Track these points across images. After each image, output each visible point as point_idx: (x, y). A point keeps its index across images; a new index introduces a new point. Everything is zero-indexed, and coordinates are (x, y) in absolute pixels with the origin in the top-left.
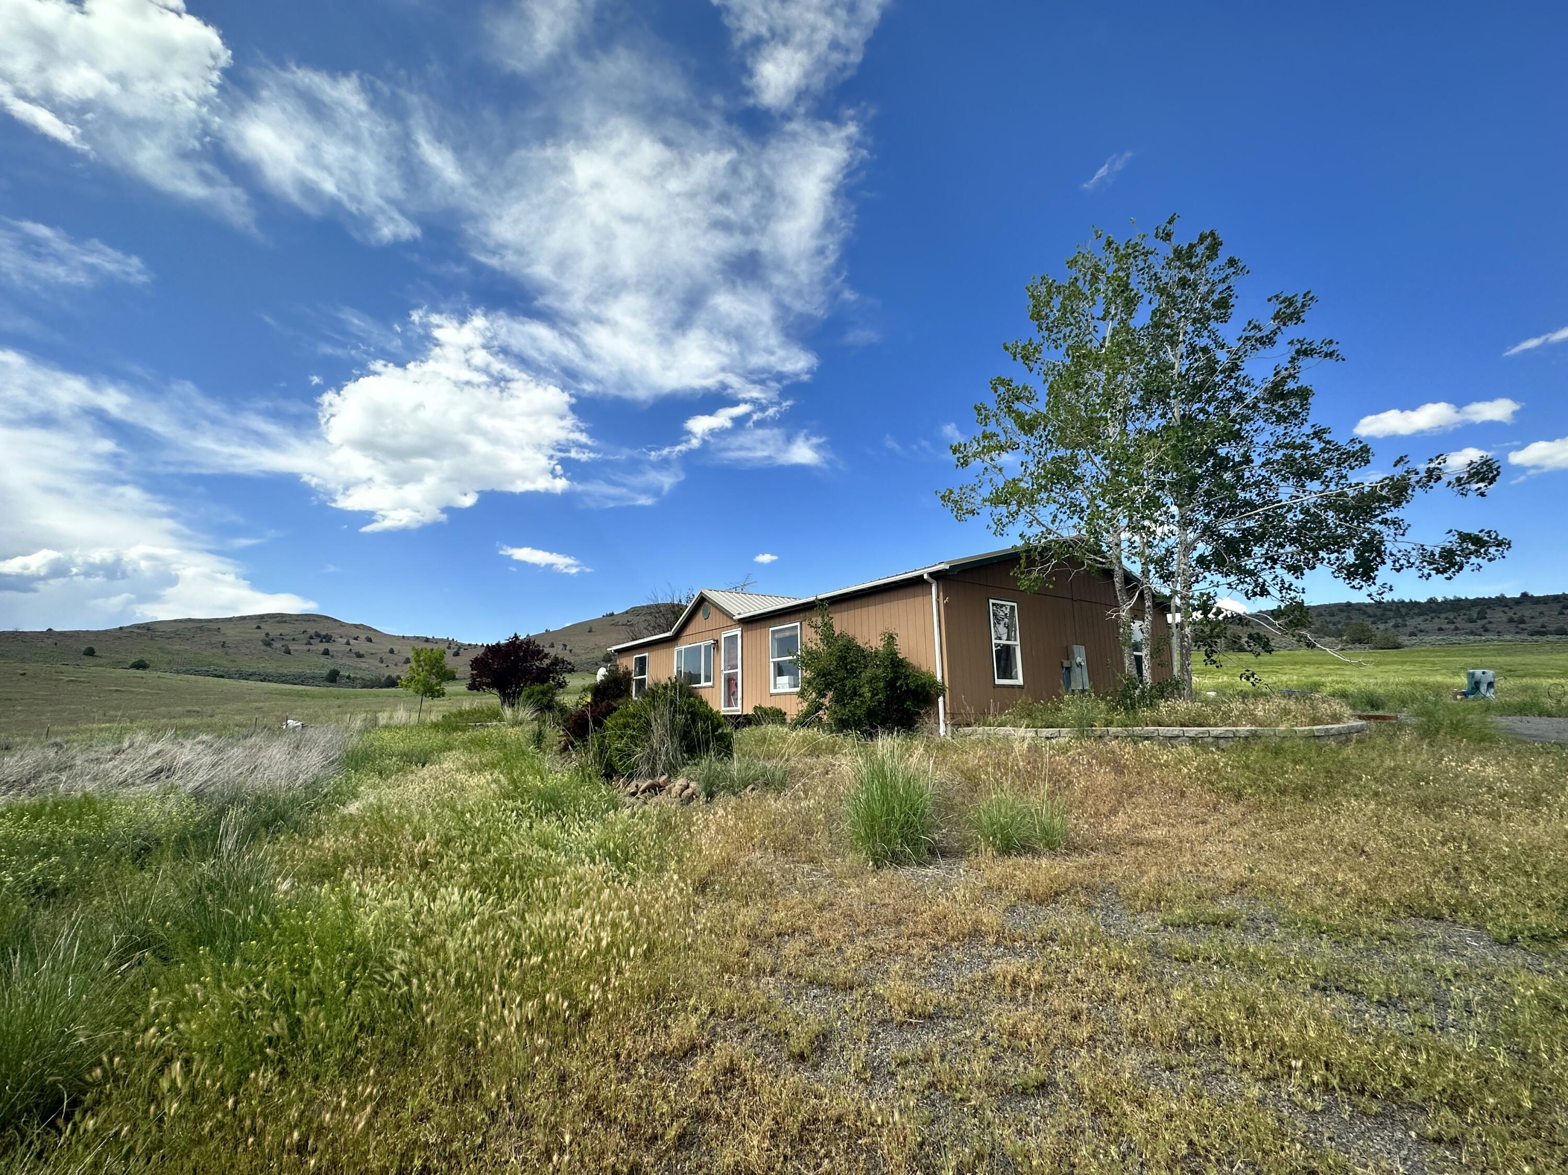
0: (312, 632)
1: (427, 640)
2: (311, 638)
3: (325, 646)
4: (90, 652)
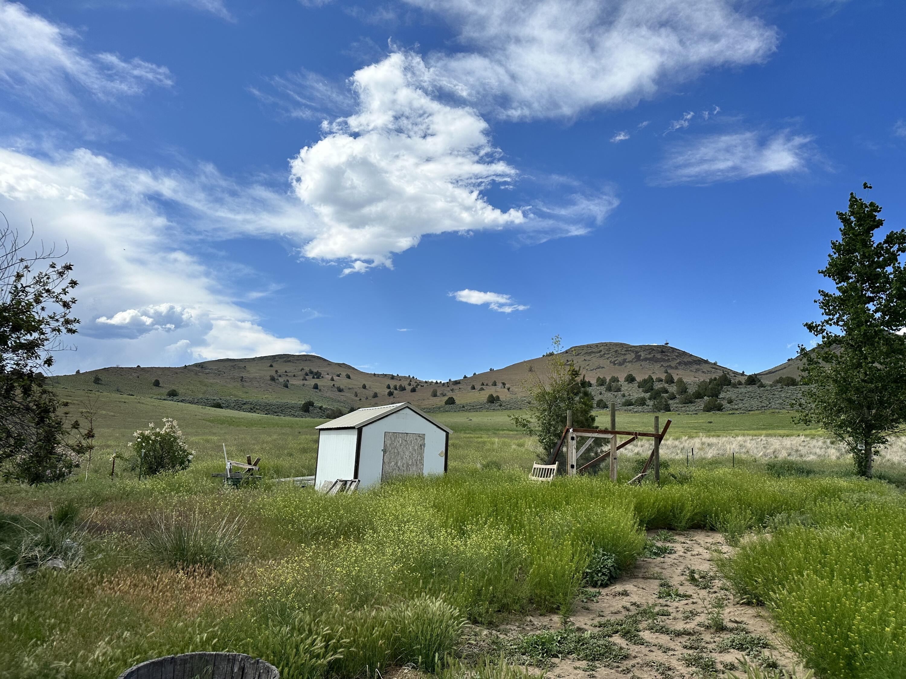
0: (307, 369)
1: (393, 377)
2: (307, 374)
3: (316, 381)
4: (157, 384)
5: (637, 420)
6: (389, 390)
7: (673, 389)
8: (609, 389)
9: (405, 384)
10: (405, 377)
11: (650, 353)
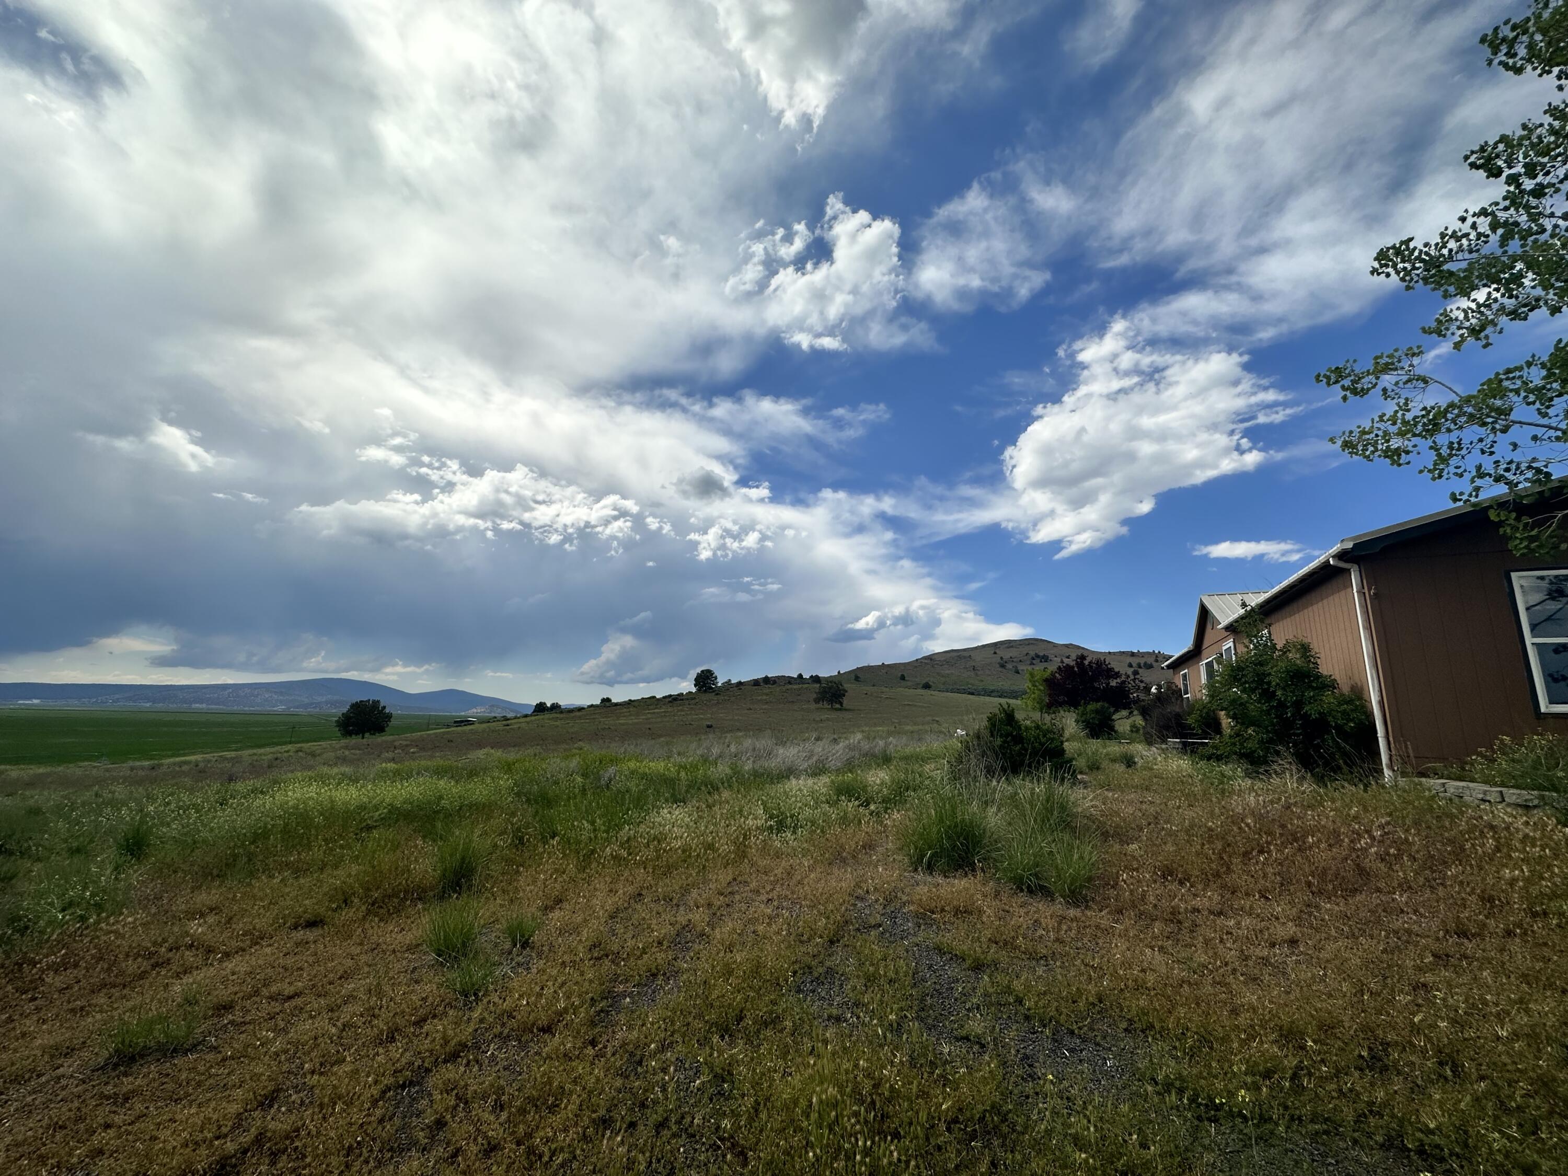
0: (1033, 653)
2: (1033, 659)
4: (903, 678)
6: (1132, 669)
9: (1151, 660)
10: (1148, 653)
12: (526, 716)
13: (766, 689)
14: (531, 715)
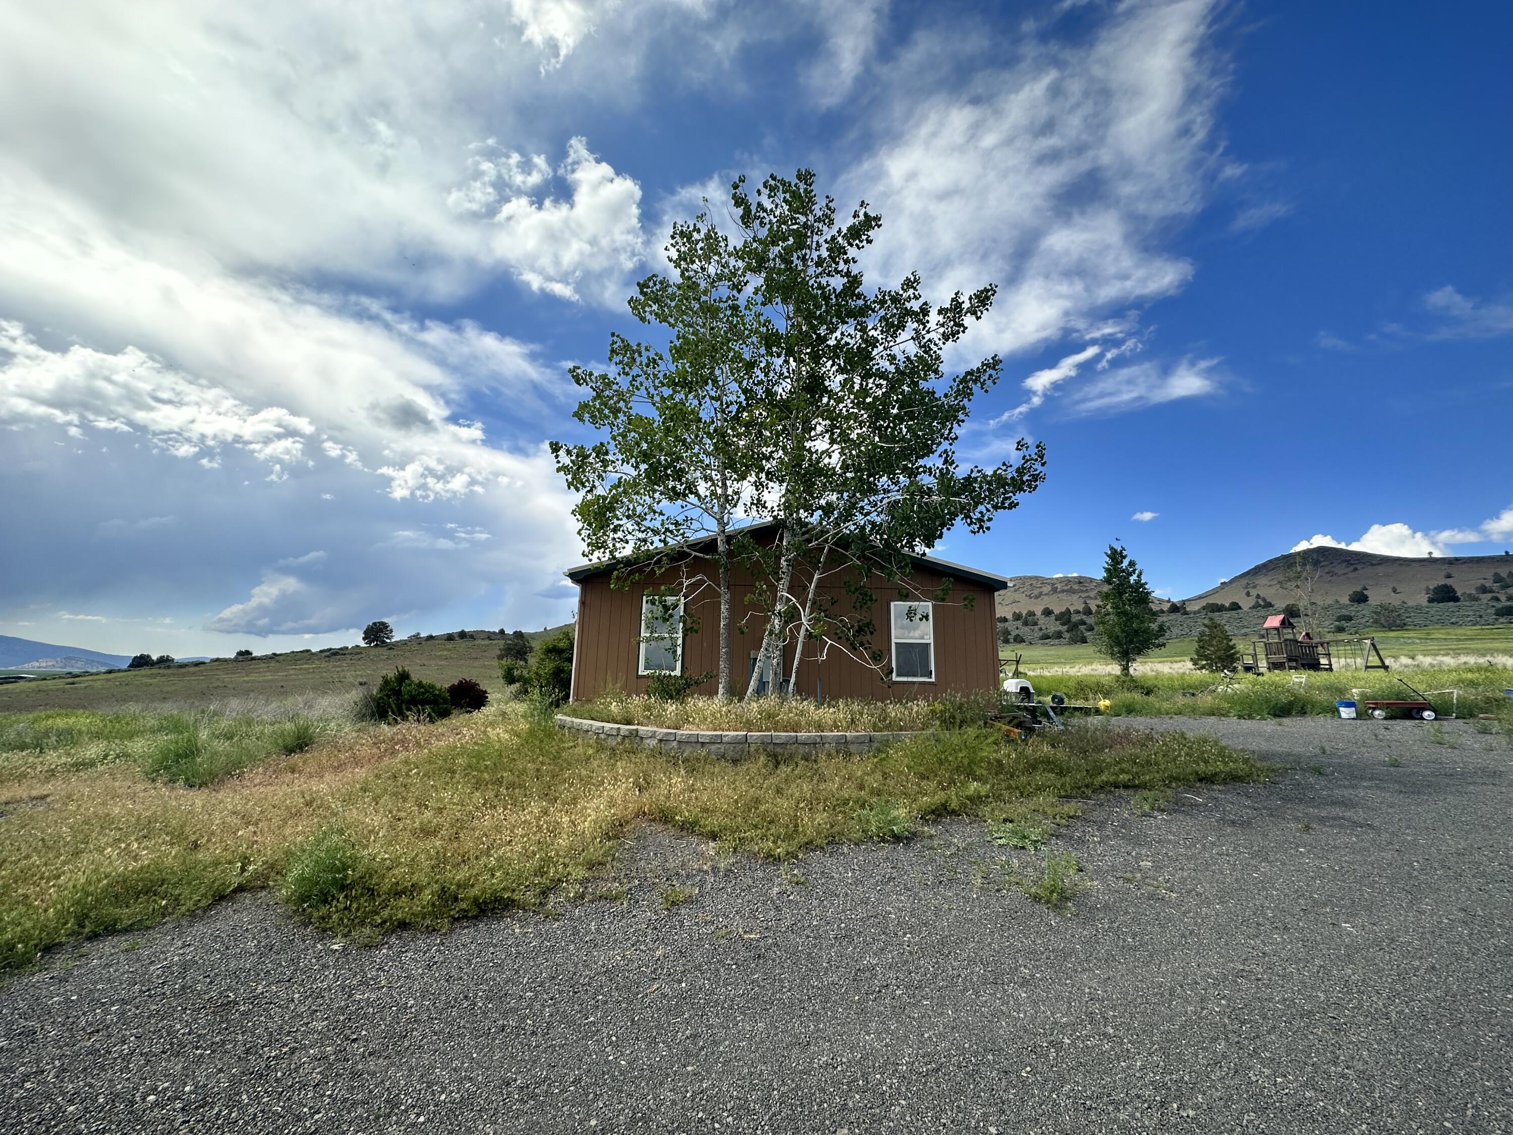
5: (1053, 653)
7: (1090, 620)
8: (1026, 624)
11: (1066, 585)
12: (119, 671)
13: (462, 644)
14: (126, 671)
